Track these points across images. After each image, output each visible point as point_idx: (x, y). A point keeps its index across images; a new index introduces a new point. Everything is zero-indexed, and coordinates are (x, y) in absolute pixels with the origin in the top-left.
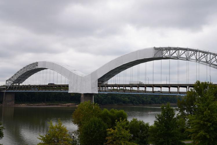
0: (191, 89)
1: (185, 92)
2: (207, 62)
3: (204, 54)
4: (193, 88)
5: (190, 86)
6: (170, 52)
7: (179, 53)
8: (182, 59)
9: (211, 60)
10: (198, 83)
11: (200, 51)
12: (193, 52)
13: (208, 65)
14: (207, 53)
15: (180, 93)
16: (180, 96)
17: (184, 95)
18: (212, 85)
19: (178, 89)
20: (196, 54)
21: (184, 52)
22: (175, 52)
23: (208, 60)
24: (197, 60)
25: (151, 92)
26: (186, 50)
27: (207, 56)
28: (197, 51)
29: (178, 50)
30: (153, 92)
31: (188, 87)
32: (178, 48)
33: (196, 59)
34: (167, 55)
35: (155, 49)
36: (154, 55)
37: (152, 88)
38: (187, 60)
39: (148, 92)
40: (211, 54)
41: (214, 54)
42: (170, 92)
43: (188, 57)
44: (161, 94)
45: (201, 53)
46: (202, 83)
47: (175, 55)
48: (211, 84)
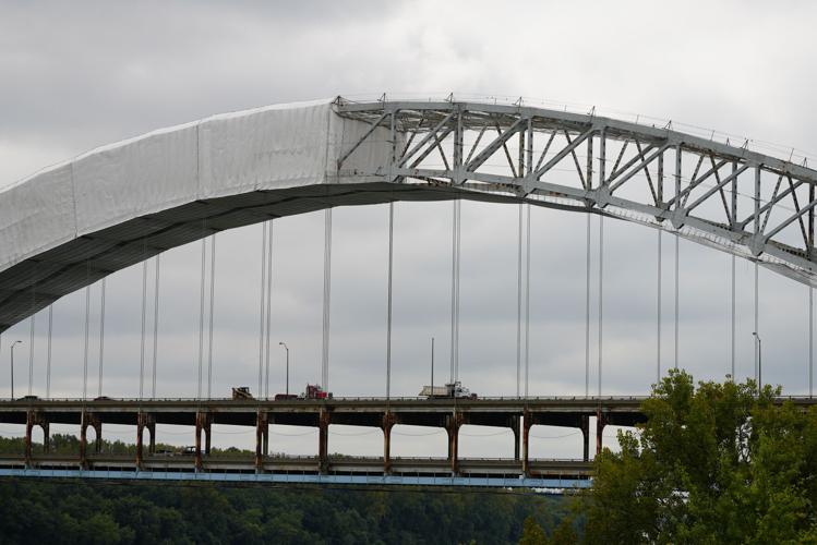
0: (623, 440)
1: (572, 465)
2: (733, 228)
3: (715, 169)
4: (636, 432)
5: (615, 412)
6: (458, 144)
7: (526, 150)
8: (555, 199)
9: (762, 210)
10: (678, 389)
11: (686, 144)
12: (632, 150)
13: (746, 250)
14: (736, 157)
15: (535, 469)
16: (527, 496)
17: (555, 487)
18: (779, 403)
19: (521, 441)
20: (653, 166)
21: (571, 147)
22: (501, 142)
23: (745, 210)
24: (661, 209)
25: (308, 461)
26: (584, 127)
27: (734, 178)
28: (658, 140)
29: (523, 126)
30: (325, 462)
31: (593, 421)
32: (519, 110)
33: (658, 199)
34: (433, 163)
35: (346, 112)
36: (332, 168)
37: (315, 431)
38: (589, 209)
39: (285, 463)
40: (762, 163)
41: (785, 170)
42: (455, 464)
43: (596, 184)
44: (389, 480)
45: (690, 160)
46: (710, 391)
47: (497, 166)
48: (768, 400)
